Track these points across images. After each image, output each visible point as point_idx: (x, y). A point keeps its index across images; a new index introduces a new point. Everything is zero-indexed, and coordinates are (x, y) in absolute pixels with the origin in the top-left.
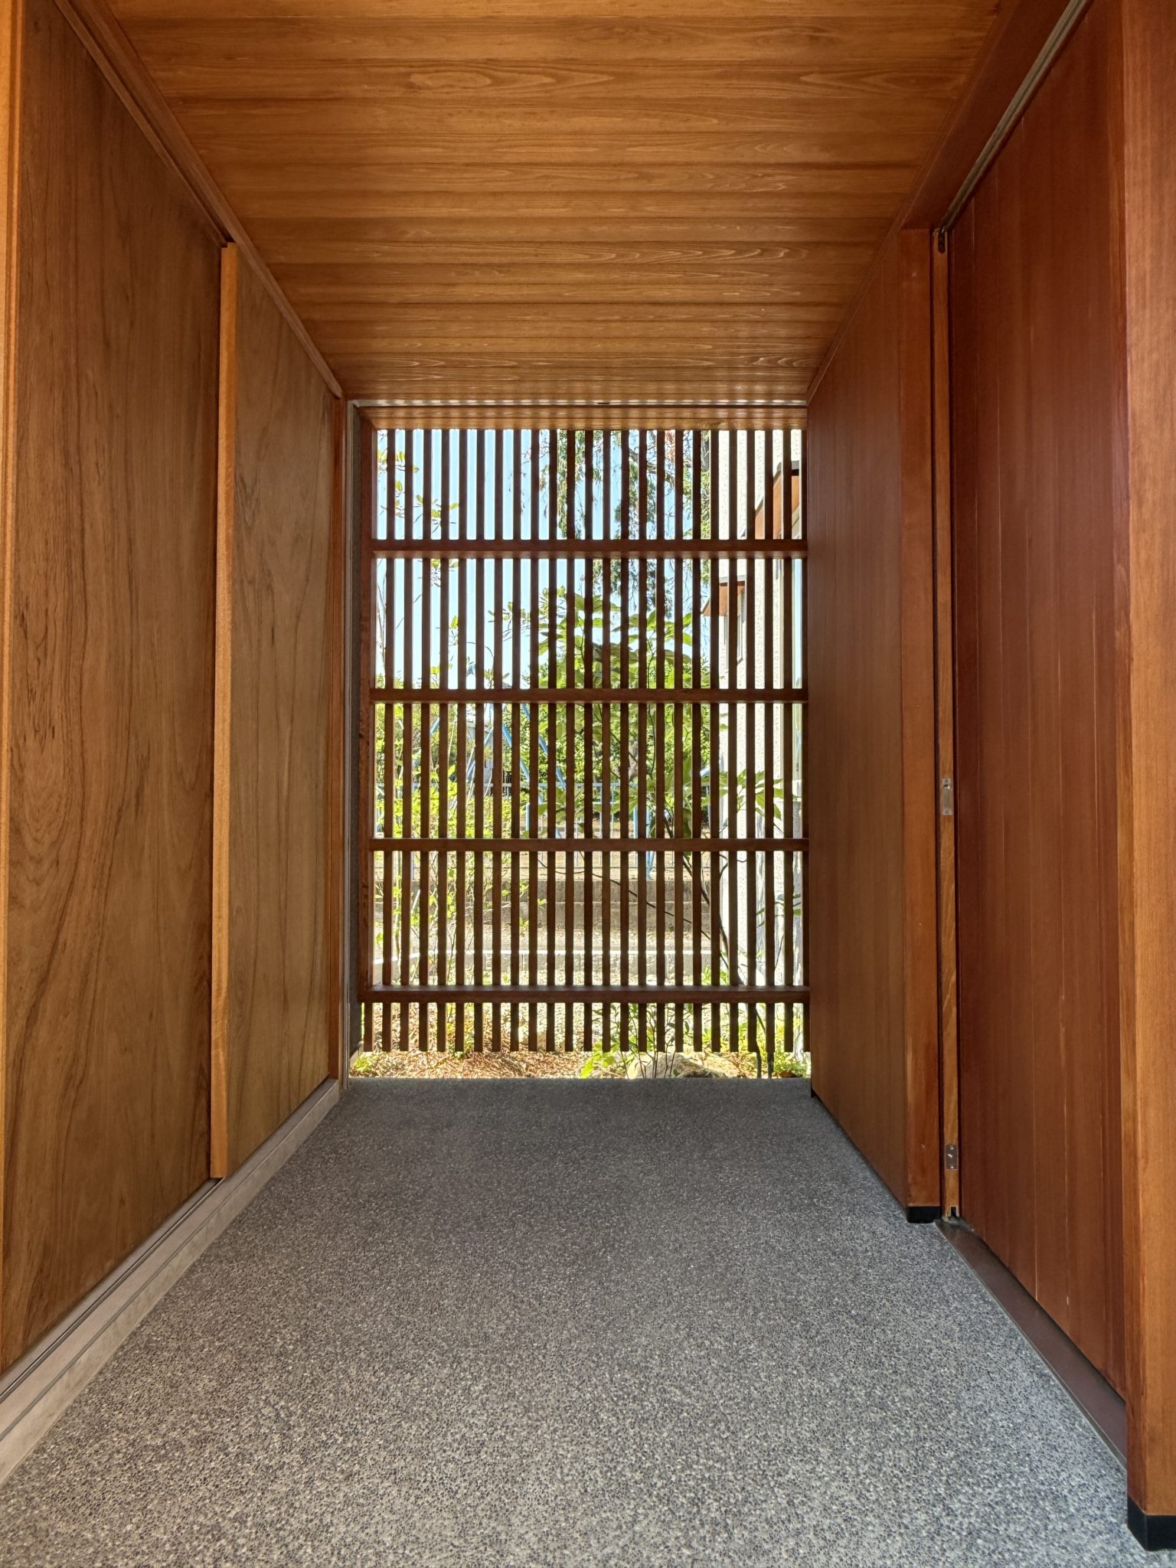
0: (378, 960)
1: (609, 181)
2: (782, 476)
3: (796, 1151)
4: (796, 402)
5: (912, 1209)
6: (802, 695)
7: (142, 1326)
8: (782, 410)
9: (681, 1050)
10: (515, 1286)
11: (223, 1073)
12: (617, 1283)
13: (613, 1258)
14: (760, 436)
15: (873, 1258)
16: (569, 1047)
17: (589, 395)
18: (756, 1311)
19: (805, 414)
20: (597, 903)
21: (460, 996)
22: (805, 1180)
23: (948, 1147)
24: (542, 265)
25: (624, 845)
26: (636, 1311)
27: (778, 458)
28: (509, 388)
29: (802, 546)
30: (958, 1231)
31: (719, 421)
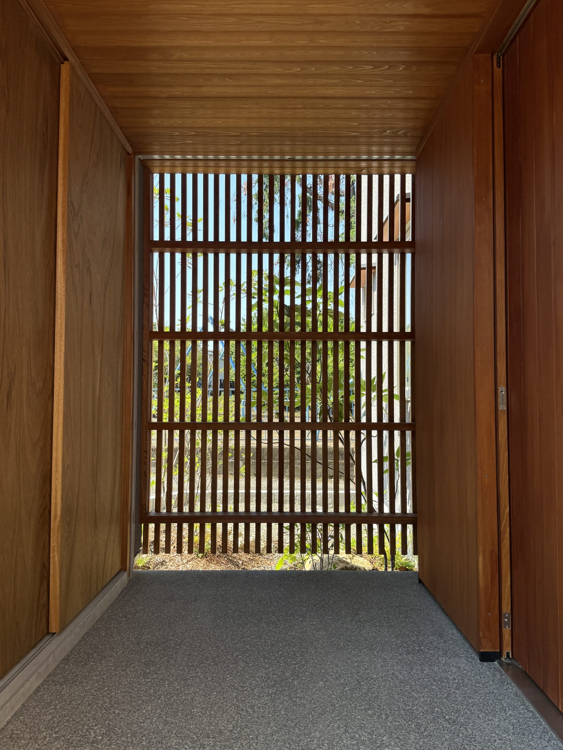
0: (153, 496)
1: (297, 25)
2: (399, 203)
3: (411, 617)
4: (409, 157)
5: (482, 652)
6: (411, 336)
7: (8, 724)
8: (400, 162)
9: (338, 553)
10: (238, 700)
11: (58, 568)
12: (301, 699)
13: (299, 683)
14: (386, 178)
15: (458, 684)
16: (269, 550)
17: (282, 153)
18: (387, 716)
19: (415, 165)
20: (286, 461)
21: (202, 518)
22: (416, 635)
23: (505, 614)
24: (256, 74)
25: (303, 426)
26: (313, 716)
27: (397, 191)
28: (233, 149)
29: (412, 245)
30: (511, 667)
31: (361, 169)
